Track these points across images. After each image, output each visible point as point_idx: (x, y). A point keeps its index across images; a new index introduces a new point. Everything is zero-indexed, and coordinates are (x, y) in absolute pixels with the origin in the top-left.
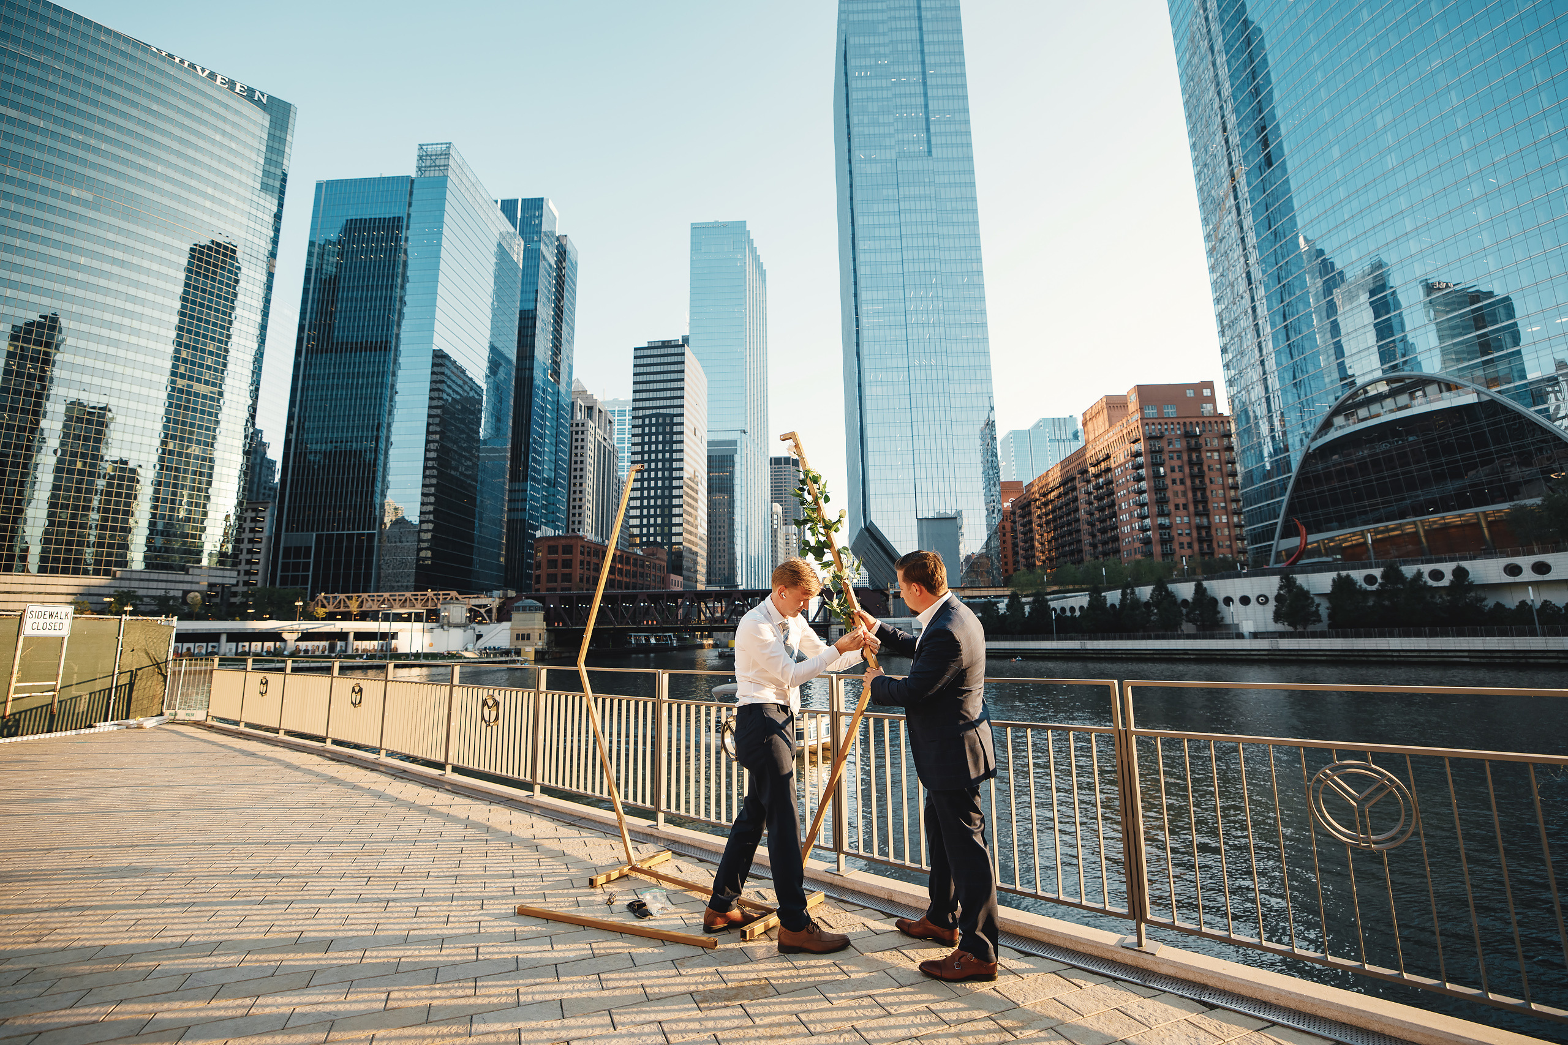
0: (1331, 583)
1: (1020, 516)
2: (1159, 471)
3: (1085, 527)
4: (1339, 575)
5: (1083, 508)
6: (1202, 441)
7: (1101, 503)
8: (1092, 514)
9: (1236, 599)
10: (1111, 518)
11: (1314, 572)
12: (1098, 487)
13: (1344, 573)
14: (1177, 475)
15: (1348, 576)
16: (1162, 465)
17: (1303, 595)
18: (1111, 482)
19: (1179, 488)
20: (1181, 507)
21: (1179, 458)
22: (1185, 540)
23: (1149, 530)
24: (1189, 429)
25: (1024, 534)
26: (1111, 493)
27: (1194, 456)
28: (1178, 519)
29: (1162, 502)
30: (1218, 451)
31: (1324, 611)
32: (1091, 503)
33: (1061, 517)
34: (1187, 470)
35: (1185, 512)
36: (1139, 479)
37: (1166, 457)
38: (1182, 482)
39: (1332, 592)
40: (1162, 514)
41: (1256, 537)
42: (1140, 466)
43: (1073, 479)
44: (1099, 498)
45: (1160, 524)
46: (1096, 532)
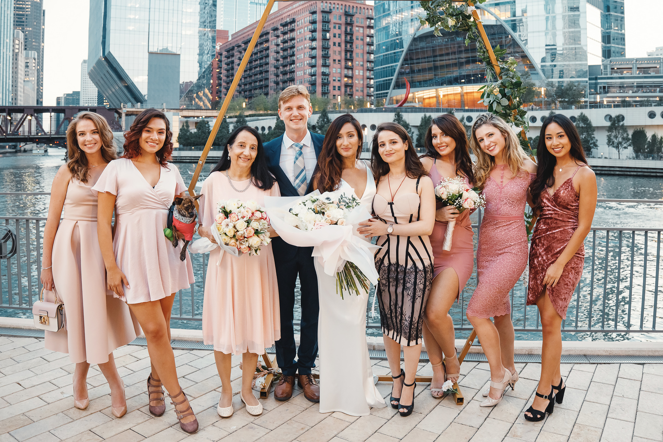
0: (420, 119)
1: (226, 57)
2: (325, 35)
3: (272, 69)
4: (425, 115)
5: (272, 55)
6: (354, 19)
7: (286, 53)
8: (278, 60)
9: (369, 126)
10: (291, 64)
11: (412, 112)
12: (285, 42)
13: (428, 114)
14: (337, 40)
15: (430, 116)
16: (328, 31)
17: (406, 126)
18: (293, 39)
19: (337, 48)
20: (337, 62)
21: (339, 28)
22: (337, 84)
23: (314, 75)
24: (347, 10)
25: (228, 71)
26: (293, 47)
27: (349, 28)
28: (334, 69)
29: (326, 57)
30: (363, 27)
31: (415, 137)
32: (278, 53)
33: (256, 60)
34: (343, 37)
35: (339, 66)
36: (313, 39)
37: (331, 26)
38: (339, 45)
39: (421, 125)
40: (325, 65)
41: (379, 87)
42: (314, 31)
43: (267, 33)
44: (284, 50)
45: (323, 72)
46: (279, 72)
